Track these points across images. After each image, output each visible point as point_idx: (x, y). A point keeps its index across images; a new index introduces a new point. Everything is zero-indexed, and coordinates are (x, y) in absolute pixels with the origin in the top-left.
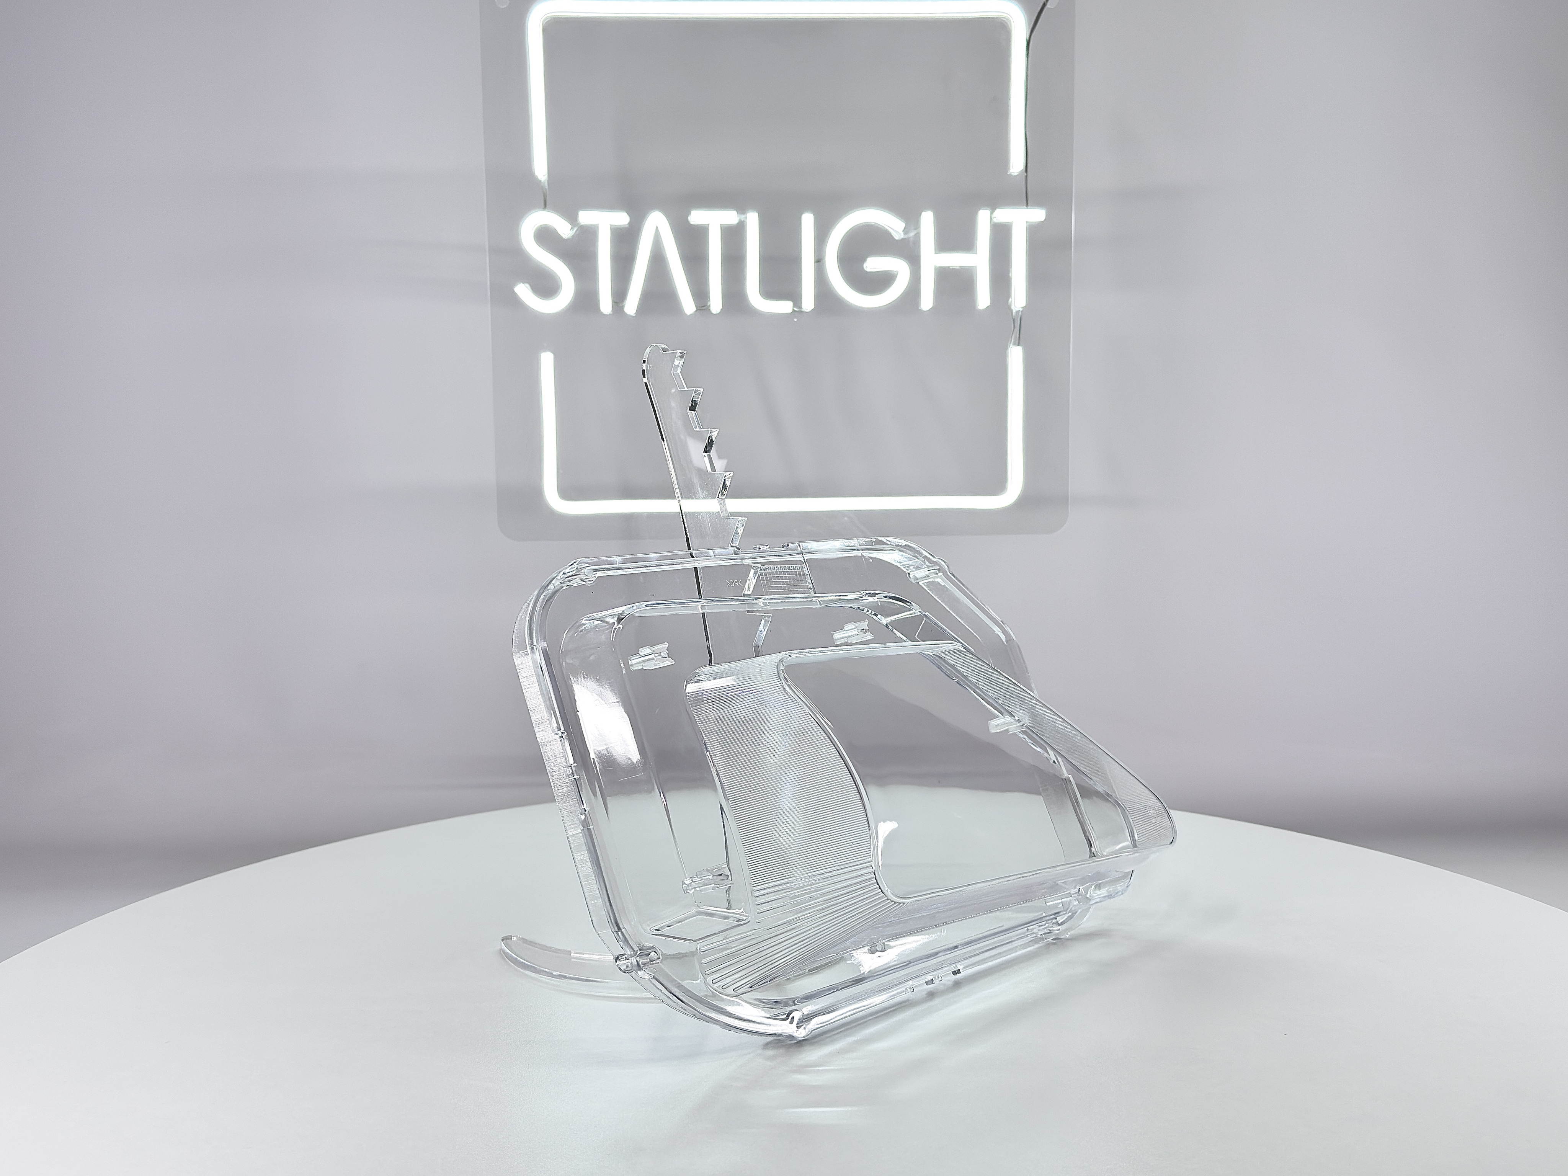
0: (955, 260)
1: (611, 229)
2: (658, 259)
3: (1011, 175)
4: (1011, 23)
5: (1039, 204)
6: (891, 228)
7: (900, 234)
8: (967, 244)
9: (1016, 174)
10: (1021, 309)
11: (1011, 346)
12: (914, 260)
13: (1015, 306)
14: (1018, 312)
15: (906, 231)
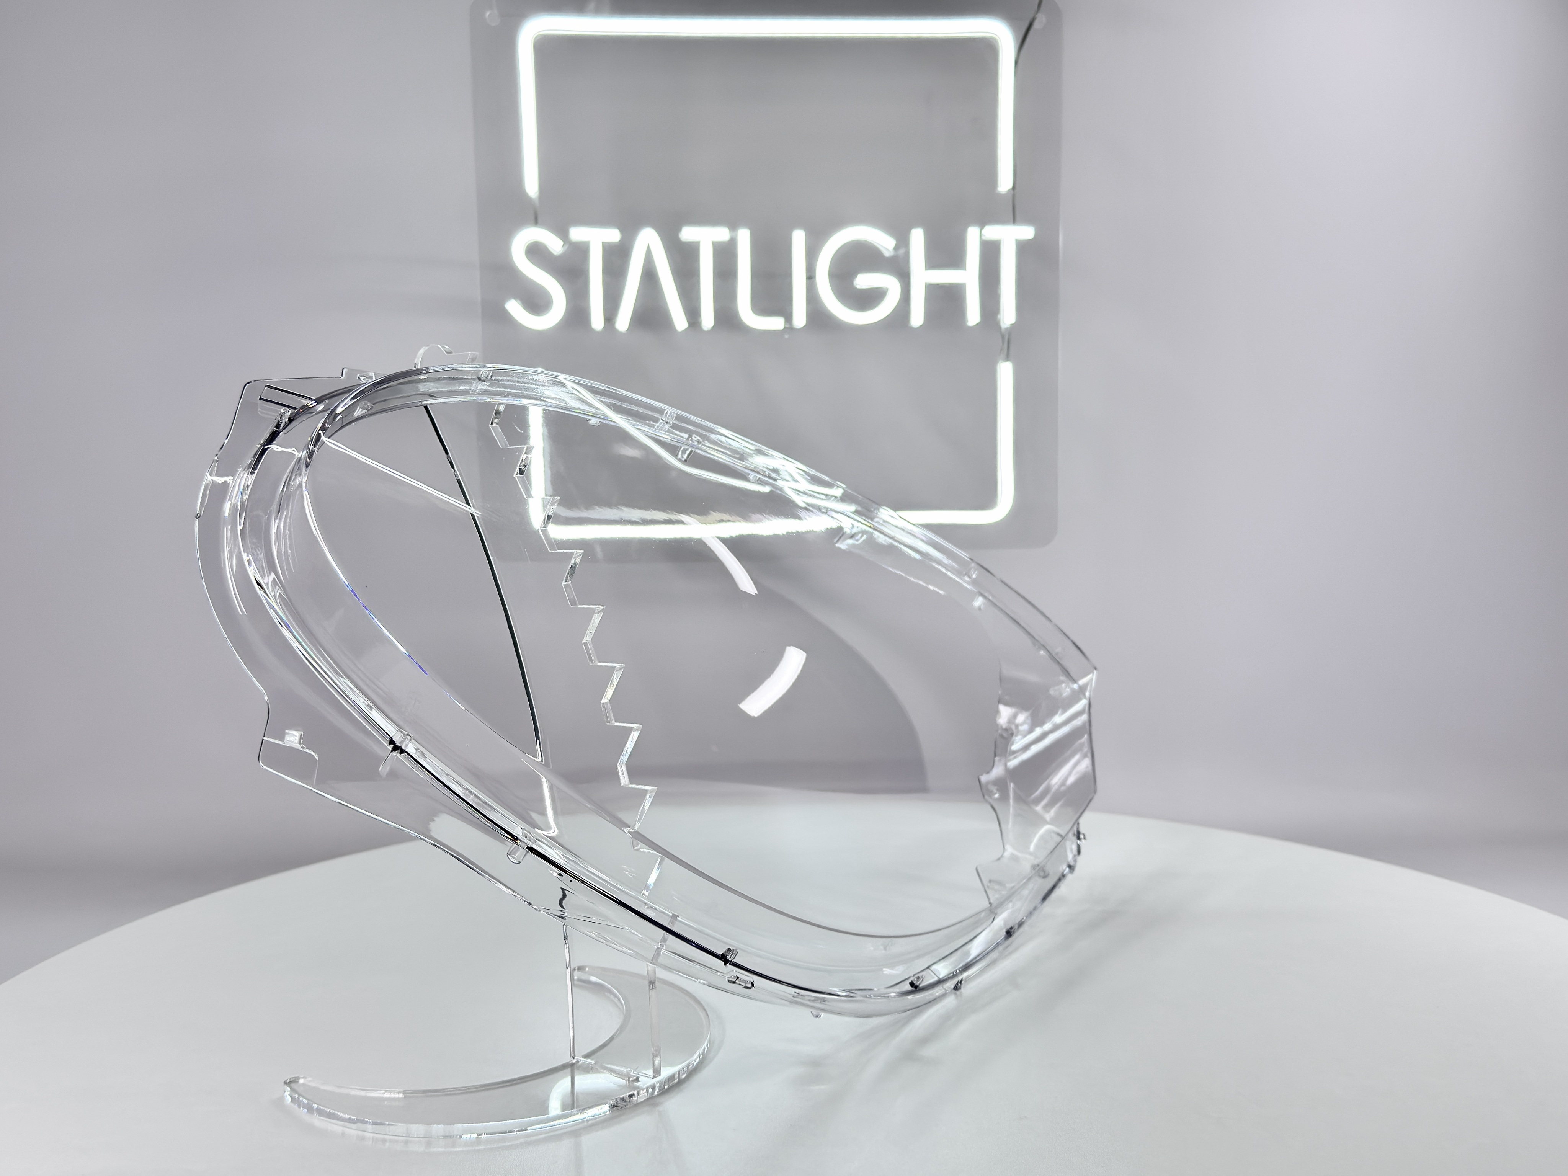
0: (945, 276)
1: (603, 245)
2: (650, 276)
3: (999, 194)
4: (997, 42)
5: (1028, 221)
6: (880, 245)
7: (890, 252)
8: (956, 260)
9: (1004, 193)
10: (1009, 326)
11: (1000, 362)
12: (904, 276)
13: (1004, 323)
14: (1006, 329)
15: (896, 248)
